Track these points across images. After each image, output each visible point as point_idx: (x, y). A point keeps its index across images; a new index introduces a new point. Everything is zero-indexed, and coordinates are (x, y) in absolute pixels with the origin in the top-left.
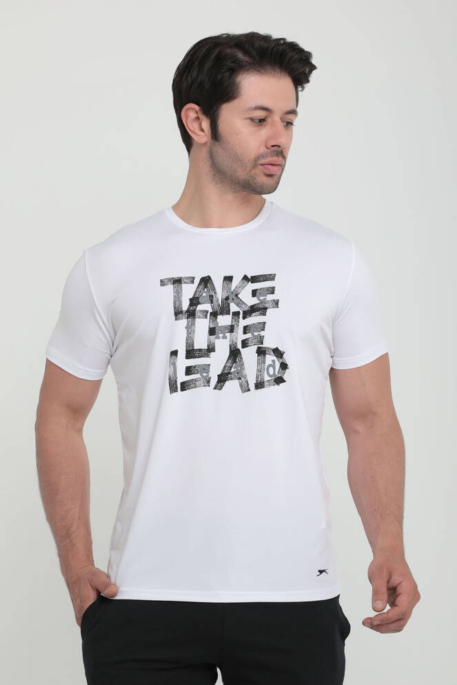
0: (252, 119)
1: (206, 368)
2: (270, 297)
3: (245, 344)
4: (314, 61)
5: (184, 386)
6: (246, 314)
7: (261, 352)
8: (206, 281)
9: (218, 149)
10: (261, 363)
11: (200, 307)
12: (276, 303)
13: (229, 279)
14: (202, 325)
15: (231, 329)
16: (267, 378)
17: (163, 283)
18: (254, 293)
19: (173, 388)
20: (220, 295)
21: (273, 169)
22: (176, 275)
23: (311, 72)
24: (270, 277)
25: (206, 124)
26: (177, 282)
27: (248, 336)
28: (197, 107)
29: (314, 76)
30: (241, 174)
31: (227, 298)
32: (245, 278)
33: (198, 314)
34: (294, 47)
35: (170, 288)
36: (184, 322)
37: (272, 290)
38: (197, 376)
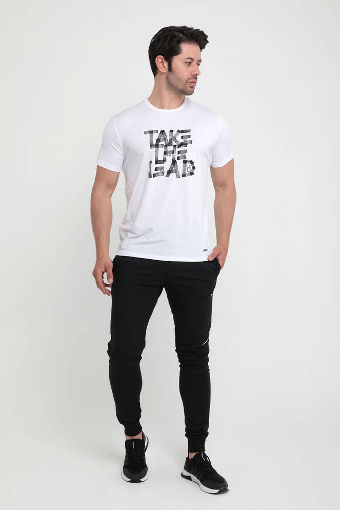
0: (186, 63)
1: (162, 168)
2: (189, 139)
3: (178, 158)
5: (154, 175)
6: (179, 146)
7: (185, 162)
8: (163, 132)
9: (171, 75)
10: (185, 166)
11: (160, 143)
12: (191, 142)
13: (172, 131)
14: (161, 150)
15: (173, 152)
16: (187, 173)
17: (145, 133)
18: (182, 137)
19: (150, 176)
20: (168, 138)
21: (192, 84)
22: (151, 130)
23: (206, 44)
24: (188, 131)
25: (166, 64)
26: (151, 132)
27: (180, 155)
28: (162, 57)
30: (181, 86)
31: (171, 139)
32: (178, 131)
33: (160, 146)
34: (202, 33)
35: (148, 135)
36: (154, 149)
37: (189, 137)
38: (159, 171)
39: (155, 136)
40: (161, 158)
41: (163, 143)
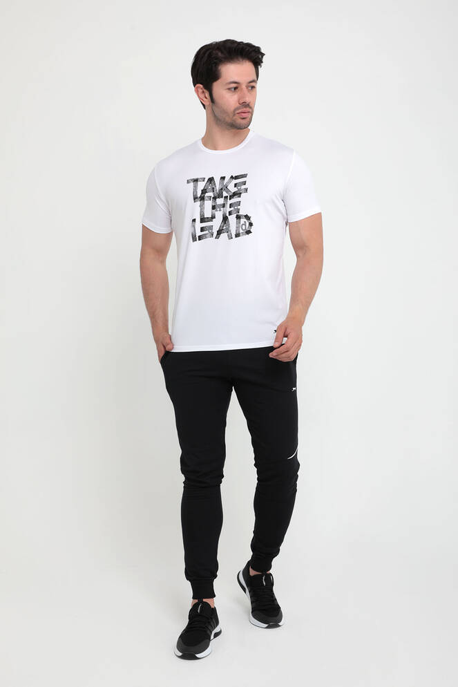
0: (229, 89)
1: (211, 227)
2: (243, 187)
3: (230, 213)
4: (262, 51)
5: (200, 238)
6: (231, 197)
7: (238, 217)
8: (211, 180)
9: (215, 107)
10: (238, 223)
11: (207, 195)
12: (246, 190)
13: (223, 178)
14: (208, 204)
15: (224, 206)
16: (241, 231)
17: (188, 182)
18: (236, 185)
20: (218, 187)
21: (244, 115)
22: (195, 177)
23: (262, 57)
24: (244, 176)
25: (207, 95)
26: (196, 181)
27: (232, 209)
28: (201, 86)
29: (264, 59)
30: (228, 120)
31: (222, 189)
32: (232, 177)
33: (206, 198)
34: (249, 45)
35: (192, 184)
36: (198, 203)
37: (244, 183)
38: (207, 232)
39: (201, 185)
40: (208, 214)
41: (211, 194)
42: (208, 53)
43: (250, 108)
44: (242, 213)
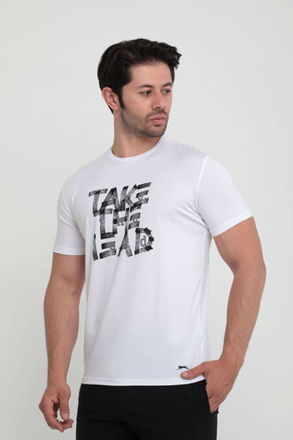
0: (141, 93)
1: (113, 244)
2: (145, 197)
3: (130, 226)
5: (102, 256)
6: (132, 209)
7: (138, 231)
9: (125, 113)
10: (138, 238)
11: (107, 207)
12: (147, 200)
13: (126, 188)
14: (109, 218)
15: (126, 219)
16: (140, 247)
17: (90, 195)
18: (138, 195)
19: (95, 257)
20: (120, 198)
21: (158, 122)
22: (97, 189)
23: (179, 58)
24: (147, 185)
25: (116, 99)
26: (98, 193)
27: (132, 221)
28: (110, 89)
30: (140, 127)
31: (124, 200)
33: (106, 211)
35: (93, 197)
36: (98, 217)
37: (146, 193)
38: (109, 249)
39: (102, 198)
40: (109, 229)
41: (112, 207)
42: (118, 52)
43: (165, 113)
44: (142, 226)
